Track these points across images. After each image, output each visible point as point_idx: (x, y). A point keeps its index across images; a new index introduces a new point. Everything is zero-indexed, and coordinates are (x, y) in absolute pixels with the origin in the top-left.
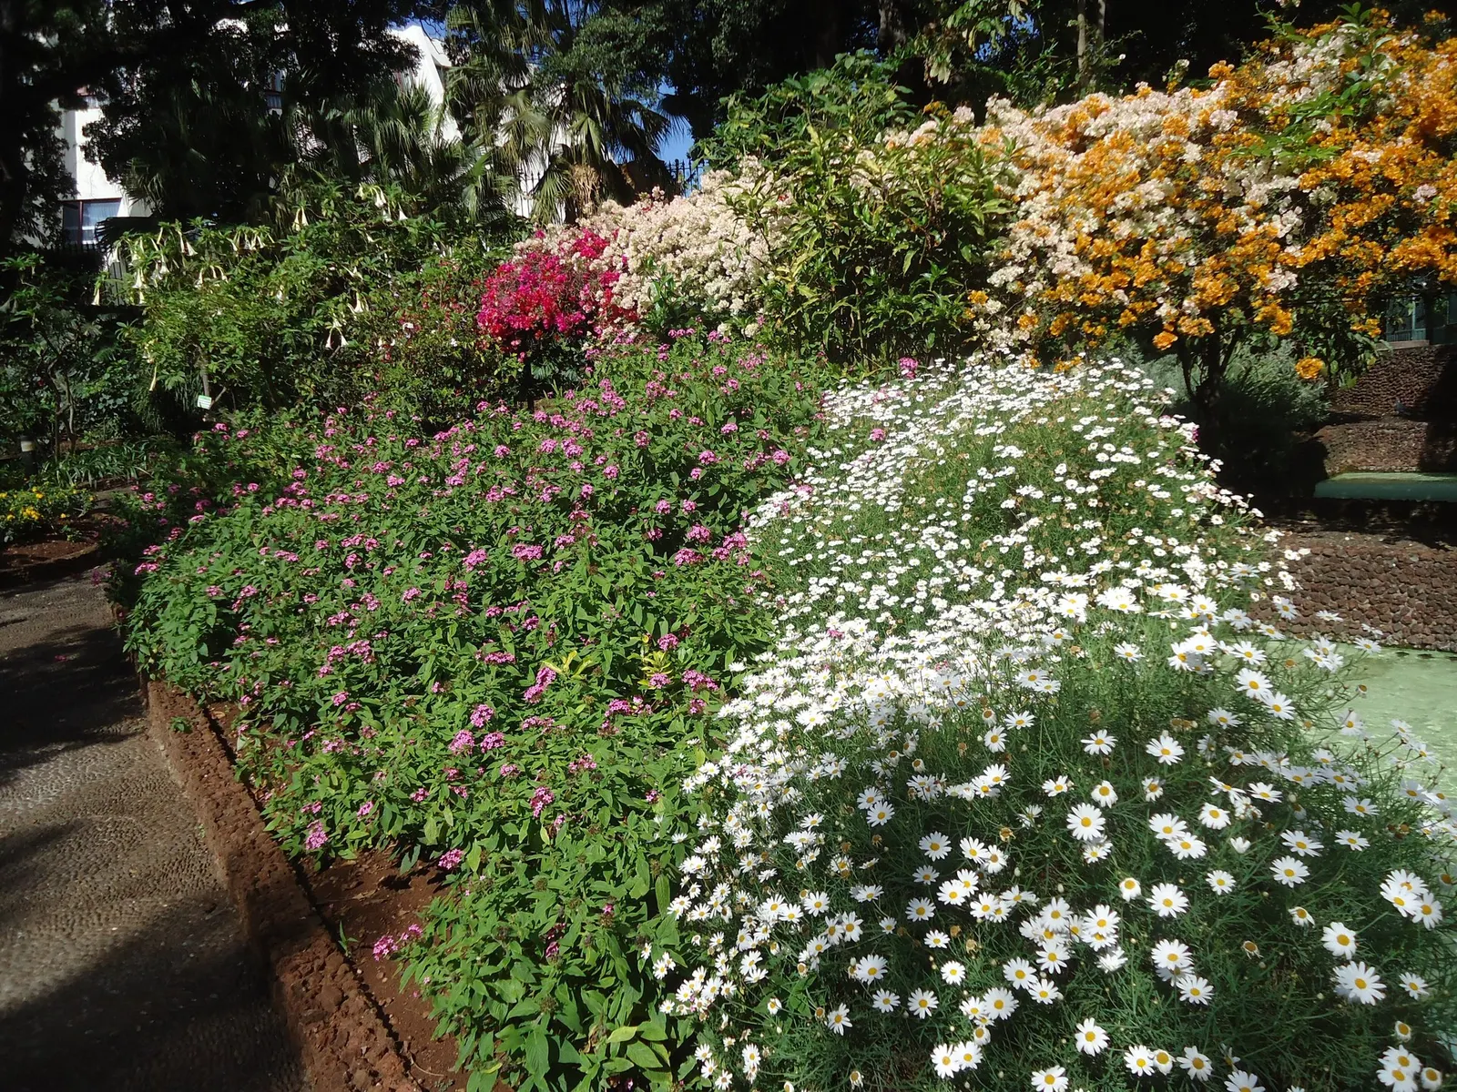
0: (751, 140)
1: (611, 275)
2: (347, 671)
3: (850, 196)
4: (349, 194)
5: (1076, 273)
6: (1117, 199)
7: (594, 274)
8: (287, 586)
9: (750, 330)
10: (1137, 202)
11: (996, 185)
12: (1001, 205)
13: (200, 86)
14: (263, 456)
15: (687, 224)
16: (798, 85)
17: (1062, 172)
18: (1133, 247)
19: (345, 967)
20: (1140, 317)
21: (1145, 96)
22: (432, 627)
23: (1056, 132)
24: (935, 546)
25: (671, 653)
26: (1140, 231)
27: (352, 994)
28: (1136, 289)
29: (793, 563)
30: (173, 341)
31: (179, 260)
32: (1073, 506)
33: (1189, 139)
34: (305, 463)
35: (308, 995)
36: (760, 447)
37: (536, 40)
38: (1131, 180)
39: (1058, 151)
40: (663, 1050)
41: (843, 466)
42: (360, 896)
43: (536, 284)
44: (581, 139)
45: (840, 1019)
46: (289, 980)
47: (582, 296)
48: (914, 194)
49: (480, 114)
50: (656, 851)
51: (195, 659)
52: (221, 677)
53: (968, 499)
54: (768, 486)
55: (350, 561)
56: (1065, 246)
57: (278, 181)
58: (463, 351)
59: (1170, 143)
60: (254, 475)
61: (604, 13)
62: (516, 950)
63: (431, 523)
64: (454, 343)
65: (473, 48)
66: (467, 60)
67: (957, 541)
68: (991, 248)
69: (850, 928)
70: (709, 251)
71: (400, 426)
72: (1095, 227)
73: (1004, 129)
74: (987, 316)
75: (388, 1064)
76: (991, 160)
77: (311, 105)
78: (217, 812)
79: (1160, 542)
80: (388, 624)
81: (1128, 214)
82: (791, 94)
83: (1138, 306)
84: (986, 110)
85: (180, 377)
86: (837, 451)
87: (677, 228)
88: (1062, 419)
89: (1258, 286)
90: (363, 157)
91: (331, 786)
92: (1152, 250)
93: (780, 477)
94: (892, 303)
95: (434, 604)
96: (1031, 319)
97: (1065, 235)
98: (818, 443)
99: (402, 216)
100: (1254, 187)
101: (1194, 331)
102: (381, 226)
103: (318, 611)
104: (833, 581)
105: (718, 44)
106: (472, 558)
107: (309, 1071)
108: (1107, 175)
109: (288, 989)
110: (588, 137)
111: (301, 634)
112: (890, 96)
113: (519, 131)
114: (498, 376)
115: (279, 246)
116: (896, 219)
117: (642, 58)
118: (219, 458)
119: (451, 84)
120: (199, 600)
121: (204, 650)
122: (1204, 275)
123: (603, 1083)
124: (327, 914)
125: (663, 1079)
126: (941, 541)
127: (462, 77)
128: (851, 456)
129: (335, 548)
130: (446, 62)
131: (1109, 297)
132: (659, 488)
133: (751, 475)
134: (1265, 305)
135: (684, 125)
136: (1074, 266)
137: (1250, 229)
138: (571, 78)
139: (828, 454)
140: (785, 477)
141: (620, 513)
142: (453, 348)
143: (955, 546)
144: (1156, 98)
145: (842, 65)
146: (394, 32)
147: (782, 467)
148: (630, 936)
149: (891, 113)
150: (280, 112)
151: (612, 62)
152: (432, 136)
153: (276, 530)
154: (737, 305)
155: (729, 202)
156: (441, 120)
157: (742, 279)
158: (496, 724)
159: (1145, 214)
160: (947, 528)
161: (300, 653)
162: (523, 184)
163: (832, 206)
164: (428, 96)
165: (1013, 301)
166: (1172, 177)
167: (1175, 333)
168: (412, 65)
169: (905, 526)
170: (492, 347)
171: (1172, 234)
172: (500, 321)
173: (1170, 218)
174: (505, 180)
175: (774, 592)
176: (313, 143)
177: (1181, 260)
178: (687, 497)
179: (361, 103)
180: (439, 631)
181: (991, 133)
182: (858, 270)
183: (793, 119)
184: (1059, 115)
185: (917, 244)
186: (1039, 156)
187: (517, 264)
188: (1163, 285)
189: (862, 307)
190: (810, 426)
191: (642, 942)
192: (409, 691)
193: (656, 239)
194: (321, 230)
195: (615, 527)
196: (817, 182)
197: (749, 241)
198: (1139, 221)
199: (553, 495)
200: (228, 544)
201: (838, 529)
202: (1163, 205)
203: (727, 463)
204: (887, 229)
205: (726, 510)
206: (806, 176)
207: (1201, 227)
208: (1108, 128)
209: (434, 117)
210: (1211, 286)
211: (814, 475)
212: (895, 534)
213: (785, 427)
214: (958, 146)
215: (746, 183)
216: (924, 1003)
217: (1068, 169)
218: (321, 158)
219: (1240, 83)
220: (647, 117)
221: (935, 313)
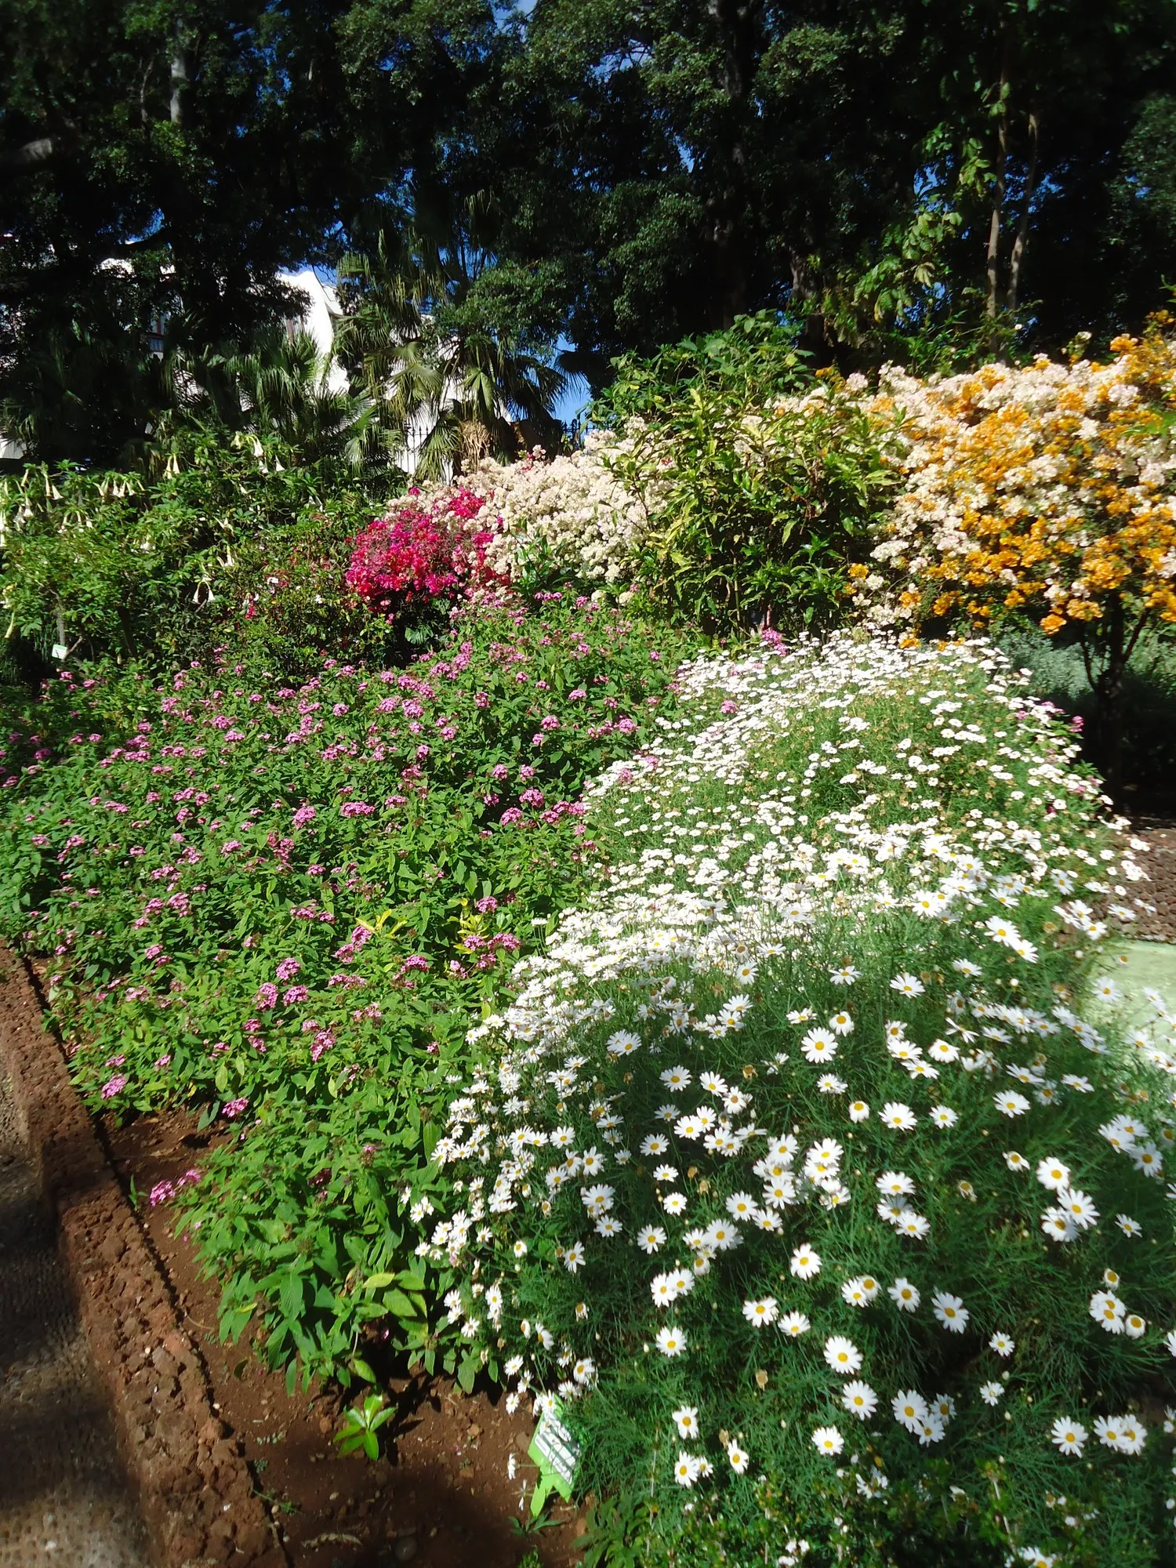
0: (641, 403)
1: (485, 536)
2: (163, 924)
3: (733, 461)
4: (224, 442)
5: (962, 550)
6: (1007, 475)
7: (467, 534)
8: (114, 837)
9: (624, 598)
10: (1028, 478)
11: (884, 456)
12: (888, 477)
13: (81, 328)
14: (107, 708)
15: (566, 486)
16: (694, 348)
17: (953, 444)
18: (1023, 525)
19: (132, 1220)
20: (1028, 598)
21: (1043, 369)
22: (252, 883)
23: (950, 402)
24: (771, 821)
25: (490, 916)
26: (1031, 509)
27: (134, 1246)
28: (1023, 568)
29: (627, 834)
30: (33, 587)
31: (43, 504)
32: (913, 784)
33: (1087, 414)
34: (152, 717)
35: (90, 1245)
36: (609, 715)
37: (426, 291)
38: (1024, 455)
39: (950, 423)
40: (421, 1301)
41: (691, 738)
42: (157, 1154)
43: (408, 543)
44: (473, 394)
45: (575, 1257)
46: (73, 1229)
47: (454, 557)
48: (798, 462)
49: (367, 365)
50: (429, 1099)
51: (17, 909)
52: (41, 927)
53: (810, 773)
54: (613, 756)
55: (182, 813)
56: (952, 522)
57: (156, 426)
58: (330, 610)
59: (1066, 418)
60: (98, 726)
61: (500, 266)
62: (282, 1189)
63: (265, 779)
64: (319, 599)
65: (365, 296)
66: (357, 309)
67: (795, 817)
68: (874, 521)
69: (590, 1162)
70: (587, 514)
71: (250, 680)
72: (984, 503)
73: (897, 397)
74: (868, 593)
75: (161, 1314)
76: (880, 429)
77: (194, 349)
78: (25, 1064)
79: (999, 825)
80: (209, 879)
81: (1019, 490)
82: (685, 355)
83: (1026, 586)
84: (878, 377)
85: (37, 624)
86: (687, 722)
87: (556, 489)
88: (911, 692)
89: (1150, 571)
90: (245, 406)
91: (136, 1038)
92: (1043, 529)
93: (628, 747)
94: (770, 574)
95: (255, 859)
96: (913, 596)
97: (954, 510)
98: (668, 713)
99: (279, 468)
100: (1150, 466)
101: (1081, 615)
102: (256, 479)
103: (143, 864)
104: (666, 853)
105: (621, 305)
106: (300, 815)
107: (84, 1321)
108: (998, 448)
109: (71, 1238)
110: (480, 392)
111: (123, 887)
112: (790, 360)
113: (408, 383)
114: (365, 637)
115: (148, 494)
116: (776, 487)
117: (538, 313)
118: (62, 708)
119: (341, 333)
120: (25, 848)
121: (27, 898)
122: (1096, 557)
123: (355, 1327)
124: (123, 1169)
125: (420, 1329)
126: (778, 817)
127: (352, 327)
128: (701, 727)
129: (167, 801)
130: (338, 311)
131: (996, 576)
132: (498, 751)
133: (596, 743)
134: (1158, 590)
135: (582, 383)
136: (961, 542)
137: (1144, 510)
138: (463, 332)
139: (677, 725)
140: (632, 746)
141: (455, 776)
142: (318, 605)
143: (791, 822)
144: (1056, 371)
145: (741, 328)
146: (285, 277)
147: (632, 738)
148: (392, 1179)
149: (790, 377)
150: (161, 356)
151: (506, 316)
152: (317, 386)
153: (109, 781)
154: (613, 572)
155: (607, 464)
156: (327, 370)
157: (619, 545)
158: (301, 978)
159: (1036, 491)
160: (786, 804)
161: (118, 905)
162: (410, 438)
163: (713, 472)
164: (314, 345)
165: (896, 577)
166: (1066, 453)
167: (1065, 616)
168: (301, 312)
169: (745, 801)
170: (359, 606)
171: (1064, 513)
172: (369, 579)
173: (1062, 495)
174: (391, 434)
175: (606, 863)
176: (193, 389)
177: (1072, 540)
178: (528, 763)
179: (245, 349)
180: (258, 887)
181: (883, 402)
182: (736, 539)
183: (688, 381)
184: (954, 385)
185: (798, 515)
186: (931, 427)
187: (391, 521)
188: (1053, 565)
189: (740, 577)
190: (663, 696)
191: (402, 1186)
192: (222, 946)
193: (533, 500)
194: (193, 479)
195: (451, 790)
196: (700, 446)
197: (628, 505)
198: (1031, 498)
199: (386, 754)
200: (60, 794)
201: (675, 801)
202: (1055, 482)
203: (571, 731)
204: (768, 498)
205: (568, 779)
206: (688, 440)
207: (1094, 507)
208: (1003, 400)
209: (320, 366)
210: (1102, 568)
211: (661, 745)
212: (732, 807)
213: (638, 696)
214: (847, 414)
215: (627, 445)
216: (652, 1238)
217: (960, 441)
218: (200, 406)
219: (1142, 357)
220: (543, 373)
221: (814, 587)
